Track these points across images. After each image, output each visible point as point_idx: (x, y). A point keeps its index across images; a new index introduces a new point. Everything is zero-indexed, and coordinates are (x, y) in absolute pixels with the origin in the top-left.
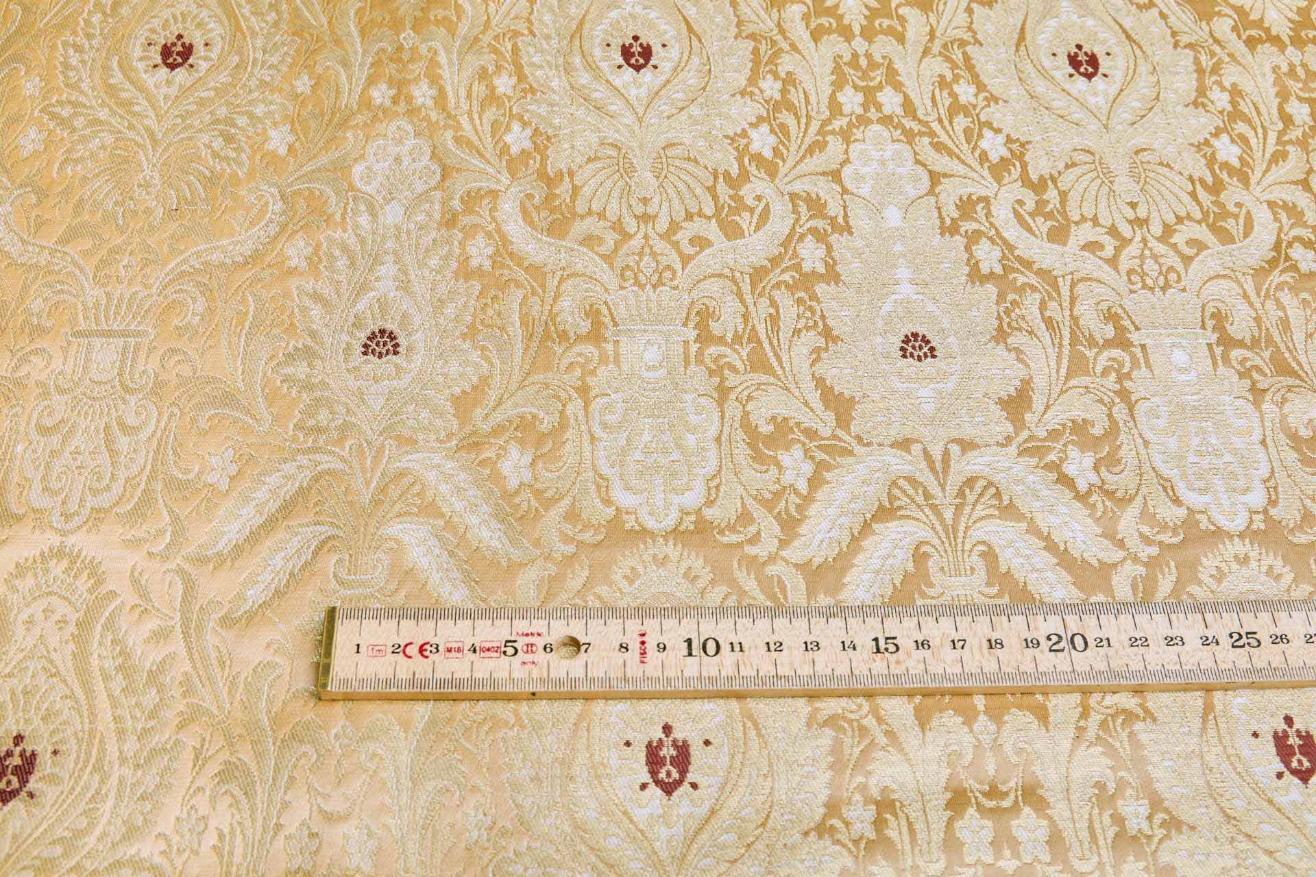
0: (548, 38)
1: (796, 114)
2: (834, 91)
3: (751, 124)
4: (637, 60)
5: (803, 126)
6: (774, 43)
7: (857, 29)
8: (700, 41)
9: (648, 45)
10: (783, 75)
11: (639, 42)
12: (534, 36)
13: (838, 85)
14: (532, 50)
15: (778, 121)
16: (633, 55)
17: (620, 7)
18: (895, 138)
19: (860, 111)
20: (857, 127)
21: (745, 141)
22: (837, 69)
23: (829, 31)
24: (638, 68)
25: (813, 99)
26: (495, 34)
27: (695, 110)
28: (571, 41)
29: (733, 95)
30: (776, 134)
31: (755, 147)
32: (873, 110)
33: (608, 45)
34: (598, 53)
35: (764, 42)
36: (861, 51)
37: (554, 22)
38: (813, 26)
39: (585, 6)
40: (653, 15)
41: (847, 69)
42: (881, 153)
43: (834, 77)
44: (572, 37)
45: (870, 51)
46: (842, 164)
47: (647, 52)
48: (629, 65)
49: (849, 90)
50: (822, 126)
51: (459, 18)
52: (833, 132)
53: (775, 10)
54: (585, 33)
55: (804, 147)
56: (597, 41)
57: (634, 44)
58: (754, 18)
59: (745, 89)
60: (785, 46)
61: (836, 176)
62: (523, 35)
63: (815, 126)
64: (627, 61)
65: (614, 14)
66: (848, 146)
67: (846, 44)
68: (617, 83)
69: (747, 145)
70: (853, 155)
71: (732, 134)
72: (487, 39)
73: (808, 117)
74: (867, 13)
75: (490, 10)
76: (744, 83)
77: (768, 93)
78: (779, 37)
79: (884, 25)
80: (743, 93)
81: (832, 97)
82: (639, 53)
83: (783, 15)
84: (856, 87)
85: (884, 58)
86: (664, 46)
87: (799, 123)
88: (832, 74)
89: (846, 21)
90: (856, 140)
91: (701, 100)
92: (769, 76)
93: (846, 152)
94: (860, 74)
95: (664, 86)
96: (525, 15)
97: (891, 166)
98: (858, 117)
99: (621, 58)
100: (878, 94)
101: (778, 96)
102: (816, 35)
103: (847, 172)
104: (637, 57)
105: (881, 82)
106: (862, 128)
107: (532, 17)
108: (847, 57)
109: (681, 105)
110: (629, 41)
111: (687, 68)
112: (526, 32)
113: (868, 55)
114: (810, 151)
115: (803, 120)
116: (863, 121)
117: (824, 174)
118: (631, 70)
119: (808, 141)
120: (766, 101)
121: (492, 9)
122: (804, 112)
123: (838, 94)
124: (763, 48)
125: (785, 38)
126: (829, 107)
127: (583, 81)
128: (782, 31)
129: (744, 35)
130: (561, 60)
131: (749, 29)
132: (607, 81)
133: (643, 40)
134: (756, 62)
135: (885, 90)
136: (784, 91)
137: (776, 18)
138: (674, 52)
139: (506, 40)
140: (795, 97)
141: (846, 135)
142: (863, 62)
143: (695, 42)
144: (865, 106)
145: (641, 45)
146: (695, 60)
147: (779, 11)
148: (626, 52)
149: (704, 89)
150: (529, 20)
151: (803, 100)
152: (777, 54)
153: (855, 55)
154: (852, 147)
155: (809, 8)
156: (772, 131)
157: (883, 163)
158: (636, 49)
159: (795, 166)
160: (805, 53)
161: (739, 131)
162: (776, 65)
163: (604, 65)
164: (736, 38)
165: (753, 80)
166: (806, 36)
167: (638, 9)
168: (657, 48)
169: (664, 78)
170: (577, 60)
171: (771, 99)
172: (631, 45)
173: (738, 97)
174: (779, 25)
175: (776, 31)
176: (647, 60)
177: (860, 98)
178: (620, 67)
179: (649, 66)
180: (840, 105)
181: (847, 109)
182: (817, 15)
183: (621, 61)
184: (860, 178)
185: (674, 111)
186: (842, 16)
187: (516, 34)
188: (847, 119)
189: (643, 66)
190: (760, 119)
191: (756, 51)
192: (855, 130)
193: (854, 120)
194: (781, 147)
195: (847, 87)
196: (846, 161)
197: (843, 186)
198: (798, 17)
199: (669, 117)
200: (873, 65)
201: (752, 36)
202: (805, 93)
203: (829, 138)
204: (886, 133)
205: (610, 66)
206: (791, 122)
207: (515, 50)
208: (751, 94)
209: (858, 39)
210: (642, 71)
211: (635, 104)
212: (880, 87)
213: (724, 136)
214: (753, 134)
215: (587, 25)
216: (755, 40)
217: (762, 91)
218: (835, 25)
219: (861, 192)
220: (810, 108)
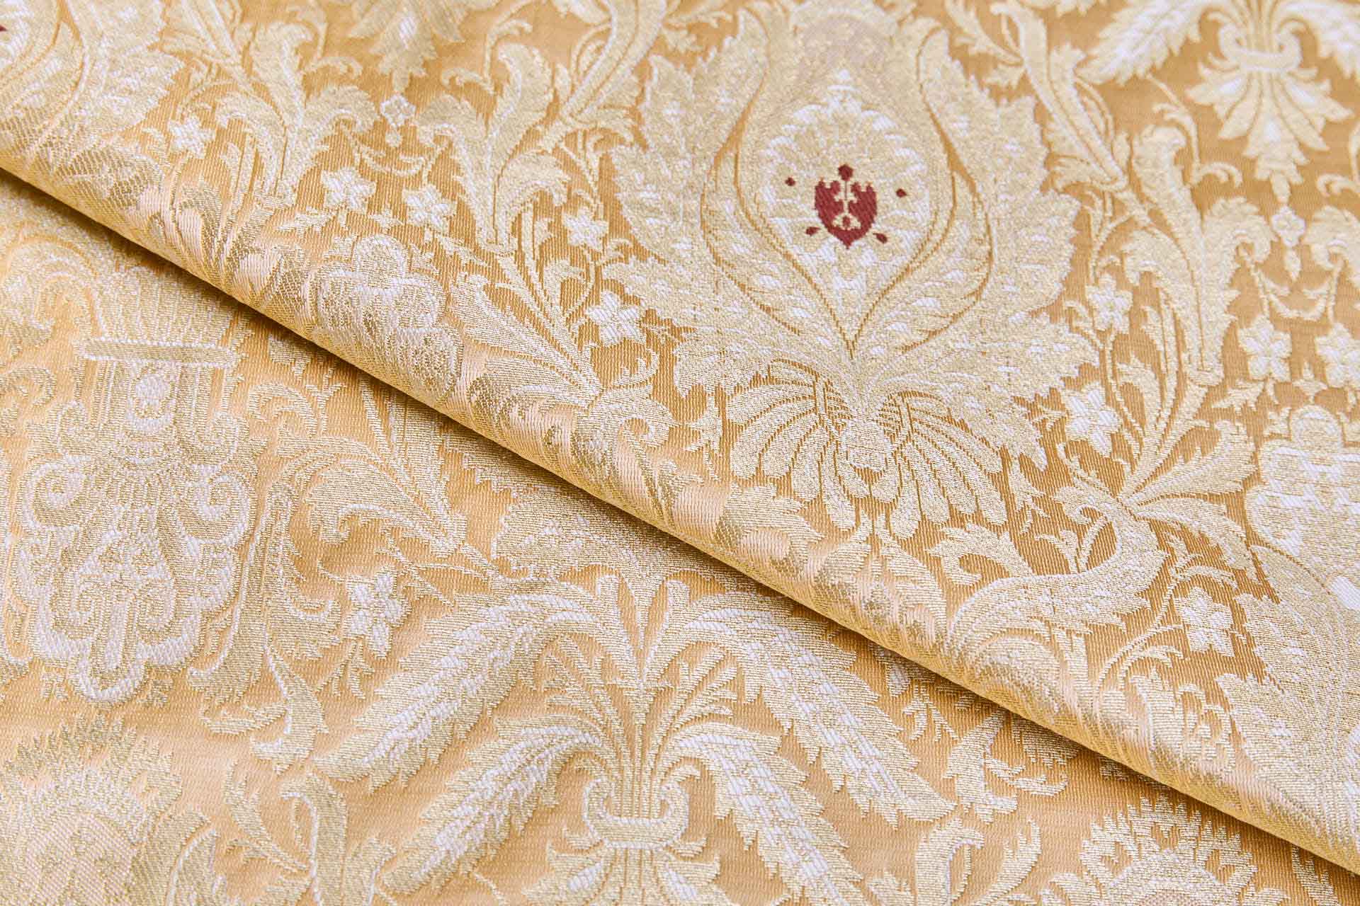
0: (671, 153)
1: (1156, 368)
2: (1232, 325)
3: (1067, 380)
4: (846, 221)
5: (1170, 395)
6: (1118, 206)
7: (1281, 190)
8: (973, 190)
9: (869, 188)
10: (1133, 278)
11: (852, 181)
12: (645, 147)
13: (1242, 312)
14: (639, 178)
15: (1121, 381)
16: (838, 207)
17: (815, 101)
18: (1349, 439)
19: (1281, 373)
20: (1277, 408)
21: (1056, 414)
22: (1240, 277)
23: (1227, 190)
24: (848, 237)
25: (1191, 338)
26: (570, 130)
27: (955, 338)
28: (716, 166)
29: (1034, 314)
30: (1117, 407)
31: (1075, 429)
32: (1308, 374)
33: (790, 182)
34: (768, 195)
35: (1099, 203)
36: (1289, 239)
37: (685, 122)
38: (1196, 177)
39: (747, 91)
40: (883, 124)
41: (1258, 277)
42: (1321, 468)
43: (1234, 293)
44: (719, 157)
45: (1306, 241)
46: (1247, 482)
47: (866, 205)
48: (831, 228)
49: (1261, 326)
50: (1207, 399)
51: (498, 88)
52: (1228, 414)
53: (1122, 137)
54: (745, 151)
55: (1172, 439)
56: (770, 170)
57: (842, 184)
58: (1080, 151)
59: (1058, 303)
60: (1140, 214)
61: (1234, 504)
62: (622, 142)
63: (1193, 399)
64: (826, 219)
65: (804, 114)
66: (1257, 447)
67: (1261, 220)
68: (808, 261)
69: (1061, 422)
70: (1268, 468)
71: (1029, 397)
72: (550, 138)
73: (1181, 376)
74: (1302, 160)
75: (559, 83)
76: (1057, 288)
77: (1103, 318)
78: (1127, 196)
79: (1335, 188)
80: (1054, 310)
81: (1230, 338)
82: (851, 203)
83: (1138, 150)
84: (1275, 319)
85: (1333, 257)
86: (901, 193)
87: (1162, 388)
88: (1231, 284)
89: (1260, 174)
90: (1273, 436)
91: (969, 318)
92: (1107, 278)
93: (1254, 458)
94: (1285, 291)
95: (900, 279)
96: (627, 102)
97: (1341, 497)
98: (1278, 386)
99: (815, 213)
100: (1318, 340)
101: (1122, 325)
102: (1203, 196)
103: (1256, 500)
104: (846, 213)
105: (1324, 315)
106: (1285, 411)
107: (641, 108)
108: (1262, 252)
109: (929, 324)
110: (832, 177)
111: (947, 245)
112: (629, 137)
113: (1302, 248)
114: (1183, 448)
115: (1171, 383)
116: (1288, 395)
117: (1212, 497)
118: (833, 239)
119: (1180, 427)
120: (1099, 332)
121: (563, 81)
122: (1173, 365)
123: (1241, 333)
124: (1096, 214)
125: (1142, 198)
126: (1223, 360)
127: (739, 250)
128: (1135, 184)
129: (1060, 185)
130: (694, 204)
131: (1070, 172)
132: (787, 256)
133: (860, 178)
134: (1082, 244)
135: (1332, 333)
136: (1135, 315)
137: (1123, 157)
138: (920, 209)
139: (590, 145)
140: (1157, 329)
141: (1253, 419)
142: (1293, 265)
143: (962, 191)
144: (1293, 362)
145: (855, 188)
146: (961, 231)
147: (1129, 140)
148: (825, 200)
149: (977, 293)
150: (634, 113)
151: (1171, 339)
152: (1125, 229)
153: (1277, 246)
154: (1266, 448)
155: (1188, 139)
156: (1109, 399)
157: (1325, 490)
158: (845, 196)
159: (1154, 475)
160: (1179, 231)
161: (1044, 393)
162: (1122, 256)
163: (780, 223)
164: (1044, 188)
165: (1072, 285)
166: (1182, 196)
167: (854, 107)
168: (885, 198)
169: (901, 261)
170: (727, 207)
171: (1109, 330)
172: (835, 187)
173: (1044, 319)
174: (1129, 170)
175: (1123, 182)
176: (867, 221)
177: (1282, 345)
178: (811, 231)
179: (870, 235)
180: (1245, 356)
181: (1256, 367)
182: (1205, 155)
183: (814, 219)
184: (1279, 517)
185: (918, 338)
186: (1253, 162)
187: (608, 138)
188: (1258, 389)
189: (858, 234)
190: (1086, 371)
191: (1081, 222)
192: (1271, 414)
193: (1271, 392)
194: (1127, 435)
195: (1259, 318)
196: (1252, 479)
197: (1248, 529)
198: (1167, 156)
199: (906, 348)
200: (1312, 274)
201: (1075, 189)
202: (1176, 323)
203: (1222, 425)
204: (1332, 428)
205: (793, 227)
206: (1145, 380)
207: (606, 172)
208: (1071, 315)
209: (1285, 211)
210: (856, 243)
211: (840, 311)
212: (1322, 326)
213: (1016, 400)
214: (1072, 401)
215: (749, 136)
216: (1082, 197)
217: (1091, 310)
218: (1238, 180)
219: (1282, 544)
220: (1184, 356)
